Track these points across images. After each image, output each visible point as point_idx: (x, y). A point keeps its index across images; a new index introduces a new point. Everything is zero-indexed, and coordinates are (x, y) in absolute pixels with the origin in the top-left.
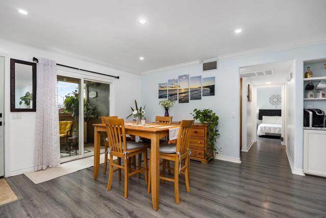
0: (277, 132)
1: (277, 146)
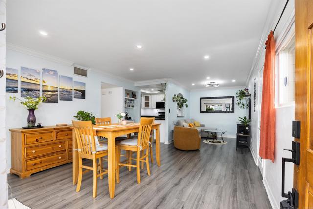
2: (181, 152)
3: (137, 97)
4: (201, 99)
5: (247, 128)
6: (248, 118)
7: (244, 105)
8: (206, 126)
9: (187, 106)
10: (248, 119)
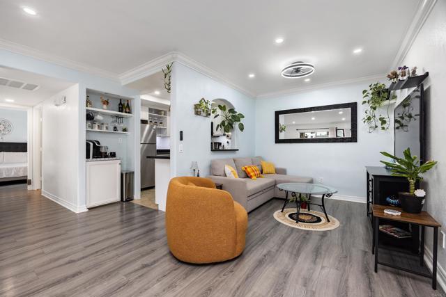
0: (21, 174)
1: (21, 194)
2: (190, 268)
3: (132, 108)
4: (278, 114)
5: (420, 193)
6: (416, 154)
7: (384, 122)
8: (289, 172)
9: (242, 128)
10: (418, 159)
